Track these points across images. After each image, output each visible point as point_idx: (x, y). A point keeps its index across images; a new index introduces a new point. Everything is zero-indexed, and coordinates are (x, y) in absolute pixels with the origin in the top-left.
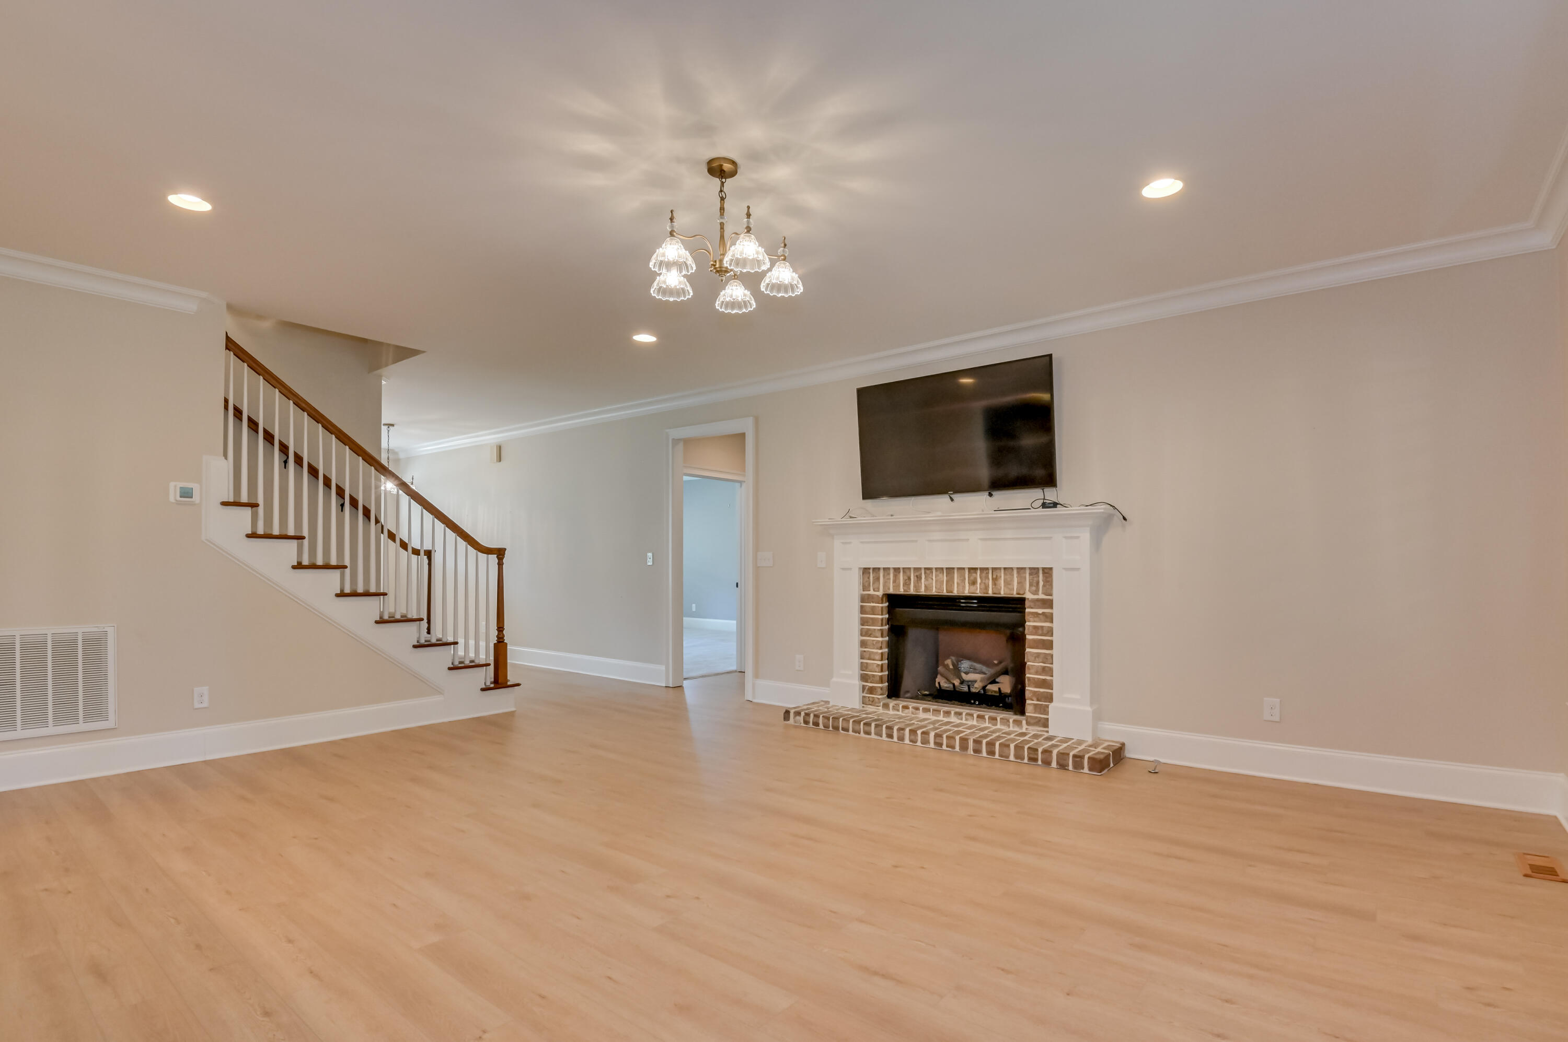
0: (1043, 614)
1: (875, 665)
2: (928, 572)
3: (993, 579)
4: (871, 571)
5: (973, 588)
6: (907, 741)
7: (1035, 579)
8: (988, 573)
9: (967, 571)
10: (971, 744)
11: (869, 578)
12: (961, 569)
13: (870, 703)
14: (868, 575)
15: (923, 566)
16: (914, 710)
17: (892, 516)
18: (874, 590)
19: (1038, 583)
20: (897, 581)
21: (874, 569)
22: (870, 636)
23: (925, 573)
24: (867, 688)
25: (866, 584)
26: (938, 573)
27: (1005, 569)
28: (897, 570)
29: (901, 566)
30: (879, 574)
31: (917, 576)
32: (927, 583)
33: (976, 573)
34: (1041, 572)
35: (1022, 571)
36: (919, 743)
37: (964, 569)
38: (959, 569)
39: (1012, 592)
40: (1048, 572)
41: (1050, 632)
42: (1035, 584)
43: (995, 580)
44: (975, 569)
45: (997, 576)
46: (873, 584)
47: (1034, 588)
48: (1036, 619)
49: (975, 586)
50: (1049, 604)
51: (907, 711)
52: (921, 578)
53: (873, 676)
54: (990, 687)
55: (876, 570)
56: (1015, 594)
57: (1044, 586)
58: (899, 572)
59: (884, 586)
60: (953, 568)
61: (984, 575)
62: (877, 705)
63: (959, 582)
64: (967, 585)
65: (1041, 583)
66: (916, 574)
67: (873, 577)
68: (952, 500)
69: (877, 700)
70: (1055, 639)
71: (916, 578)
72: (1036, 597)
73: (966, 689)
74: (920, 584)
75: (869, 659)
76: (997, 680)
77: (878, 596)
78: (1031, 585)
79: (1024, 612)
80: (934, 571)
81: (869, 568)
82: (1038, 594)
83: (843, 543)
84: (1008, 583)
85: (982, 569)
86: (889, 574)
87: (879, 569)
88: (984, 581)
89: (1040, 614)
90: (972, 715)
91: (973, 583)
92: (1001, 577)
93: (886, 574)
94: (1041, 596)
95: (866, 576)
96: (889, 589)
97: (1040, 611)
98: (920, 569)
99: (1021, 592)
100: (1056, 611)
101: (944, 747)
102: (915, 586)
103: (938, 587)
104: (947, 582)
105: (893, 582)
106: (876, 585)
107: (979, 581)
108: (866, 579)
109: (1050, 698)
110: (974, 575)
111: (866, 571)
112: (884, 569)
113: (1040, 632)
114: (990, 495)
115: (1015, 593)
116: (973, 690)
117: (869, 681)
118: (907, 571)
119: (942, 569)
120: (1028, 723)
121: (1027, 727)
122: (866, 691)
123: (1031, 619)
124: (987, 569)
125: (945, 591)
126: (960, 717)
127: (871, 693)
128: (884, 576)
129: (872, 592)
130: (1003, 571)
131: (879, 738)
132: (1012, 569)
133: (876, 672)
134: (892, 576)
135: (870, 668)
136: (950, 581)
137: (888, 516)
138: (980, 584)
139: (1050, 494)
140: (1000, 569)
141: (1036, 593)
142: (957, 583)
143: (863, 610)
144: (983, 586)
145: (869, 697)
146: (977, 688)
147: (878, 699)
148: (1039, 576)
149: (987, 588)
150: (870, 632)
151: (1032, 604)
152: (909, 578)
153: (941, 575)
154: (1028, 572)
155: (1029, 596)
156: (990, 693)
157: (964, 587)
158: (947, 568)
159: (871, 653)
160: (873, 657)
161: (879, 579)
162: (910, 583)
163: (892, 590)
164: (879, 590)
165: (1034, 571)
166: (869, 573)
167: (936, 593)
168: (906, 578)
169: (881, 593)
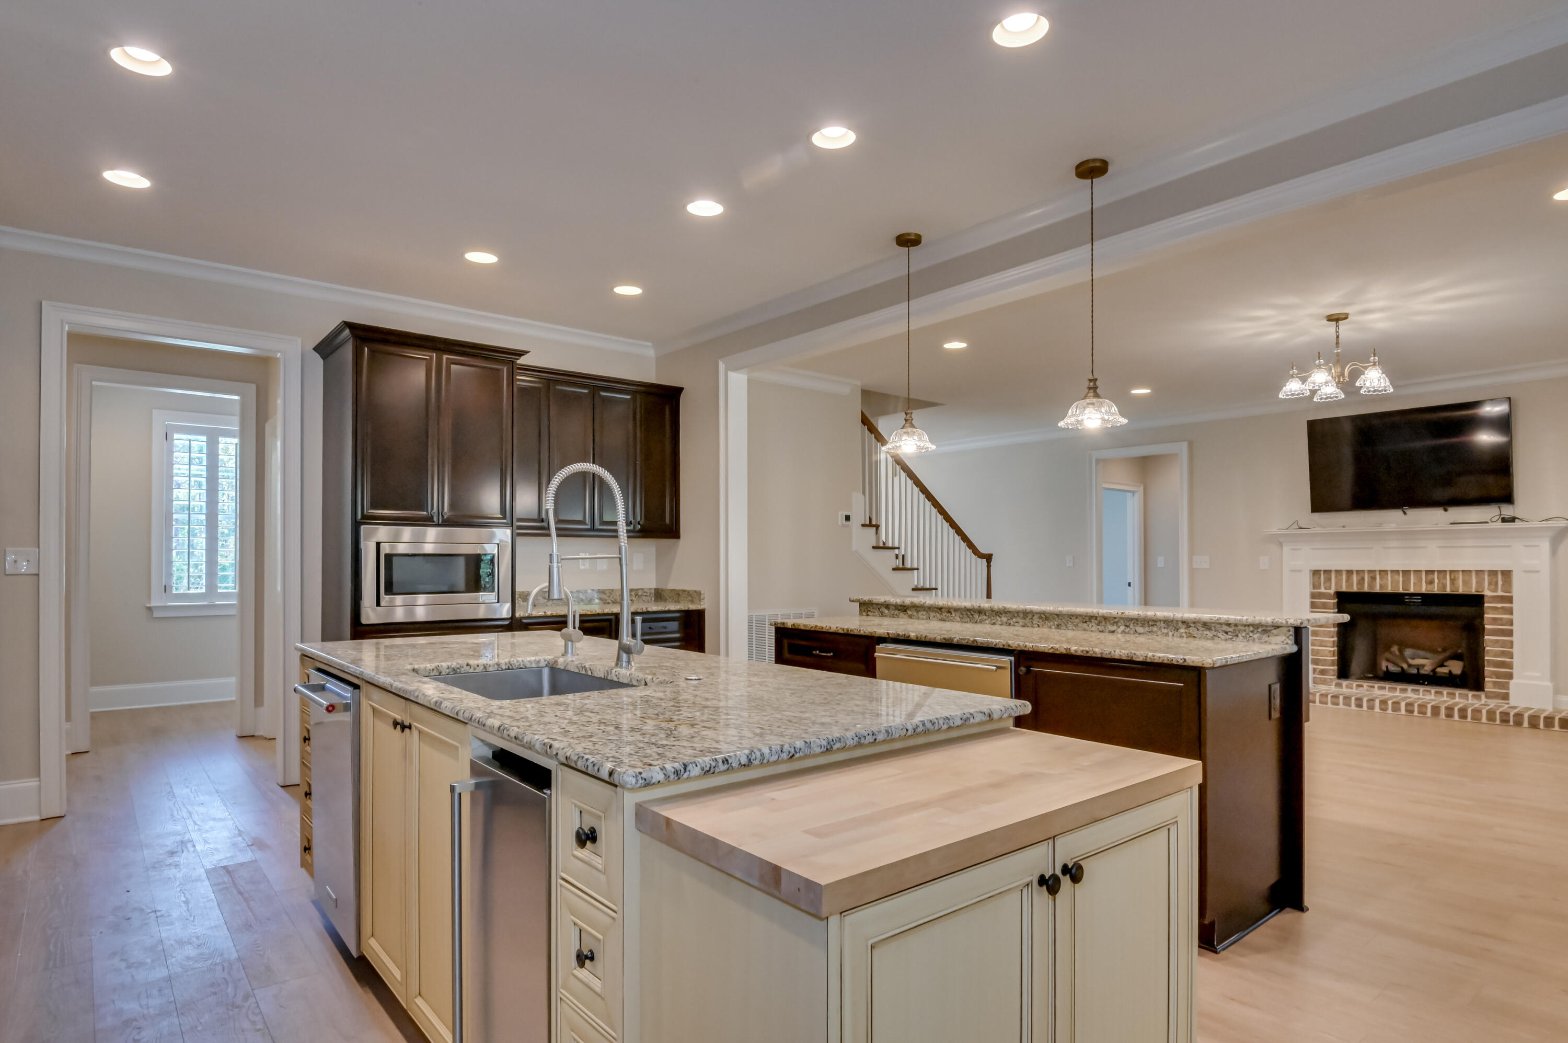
0: (1502, 608)
1: (1327, 652)
2: (1383, 573)
3: (1451, 579)
4: (1322, 573)
5: (1430, 587)
6: (1377, 709)
7: (1494, 579)
8: (1445, 575)
9: (1423, 573)
10: (1443, 711)
11: (1320, 578)
12: (1418, 572)
13: (1323, 683)
15: (1378, 568)
16: (1369, 688)
17: (1344, 527)
18: (1325, 589)
19: (1497, 583)
20: (1350, 581)
21: (1325, 571)
23: (1380, 574)
24: (1318, 670)
25: (1317, 584)
26: (1394, 574)
27: (1463, 571)
28: (1349, 572)
29: (1354, 568)
30: (1331, 575)
31: (1371, 577)
32: (1381, 583)
33: (1434, 575)
34: (1500, 574)
35: (1481, 573)
36: (1390, 711)
37: (1420, 571)
38: (1415, 571)
39: (1470, 590)
40: (1507, 574)
41: (1511, 623)
42: (1494, 584)
43: (1453, 581)
44: (1432, 572)
45: (1455, 577)
46: (1324, 583)
47: (1493, 587)
48: (1495, 612)
49: (1433, 585)
50: (1510, 600)
51: (1361, 688)
52: (1375, 579)
53: (1326, 660)
54: (1439, 670)
55: (1327, 572)
56: (1473, 591)
57: (1503, 585)
58: (1353, 574)
59: (1336, 585)
60: (1410, 571)
61: (1441, 576)
63: (1416, 582)
64: (1424, 584)
65: (1500, 583)
66: (1370, 575)
67: (1325, 578)
68: (1405, 513)
69: (1328, 680)
70: (1515, 628)
71: (1370, 579)
72: (1495, 594)
73: (1414, 671)
74: (1374, 584)
76: (1445, 664)
77: (1328, 593)
78: (1490, 584)
79: (1483, 607)
80: (1389, 573)
81: (1320, 571)
82: (1497, 592)
83: (1292, 549)
84: (1465, 583)
85: (1439, 572)
86: (1341, 575)
87: (1331, 571)
88: (1441, 581)
89: (1499, 608)
90: (1430, 691)
91: (1431, 582)
92: (1459, 578)
93: (1338, 575)
94: (1500, 593)
95: (1317, 576)
96: (1342, 588)
97: (1499, 605)
98: (1375, 571)
99: (1480, 590)
100: (1515, 606)
101: (1416, 713)
102: (1369, 585)
103: (1394, 586)
104: (1403, 582)
105: (1346, 582)
106: (1328, 584)
107: (1436, 581)
108: (1316, 579)
109: (1510, 676)
110: (1431, 576)
111: (1316, 573)
112: (1336, 571)
113: (1499, 622)
114: (1446, 510)
116: (1422, 672)
117: (1320, 664)
118: (1361, 573)
119: (1398, 571)
120: (1487, 697)
121: (1487, 700)
122: (1317, 672)
123: (1491, 612)
124: (1445, 571)
125: (1401, 589)
126: (1417, 693)
127: (1324, 675)
128: (1336, 577)
129: (1323, 590)
130: (1460, 573)
131: (1348, 708)
132: (1470, 571)
133: (1327, 657)
134: (1344, 577)
136: (1406, 582)
137: (1340, 527)
138: (1438, 583)
139: (1507, 510)
140: (1458, 571)
141: (1496, 590)
142: (1414, 583)
143: (1314, 605)
144: (1441, 585)
145: (1320, 678)
146: (1427, 670)
147: (1330, 679)
148: (1497, 578)
149: (1444, 586)
151: (1491, 600)
152: (1363, 579)
153: (1396, 577)
154: (1486, 573)
155: (1487, 593)
156: (1439, 675)
157: (1421, 586)
158: (1402, 571)
159: (1322, 641)
160: (1324, 644)
161: (1330, 579)
162: (1364, 583)
163: (1344, 589)
164: (1330, 588)
165: (1493, 573)
166: (1320, 575)
167: (1391, 590)
168: (1359, 578)
169: (1332, 591)
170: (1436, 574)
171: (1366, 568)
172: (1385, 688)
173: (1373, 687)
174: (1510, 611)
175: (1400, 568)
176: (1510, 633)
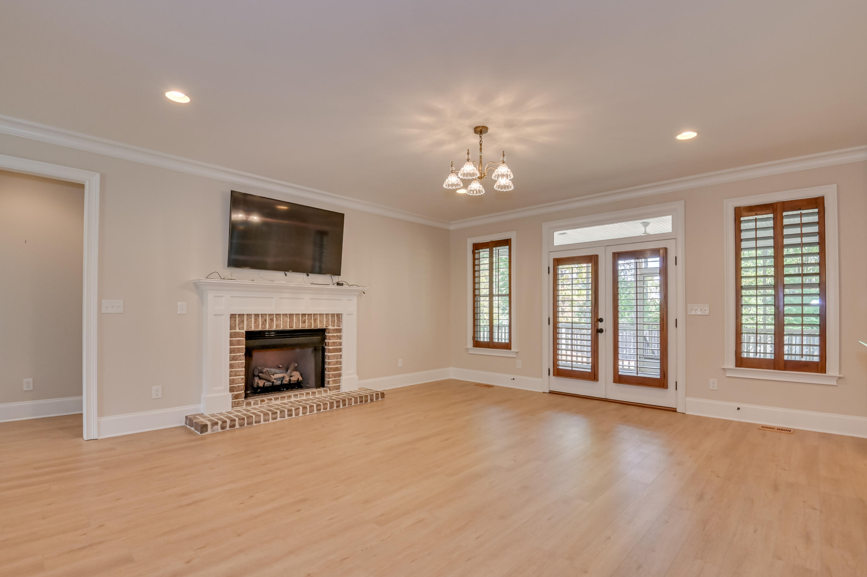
0: (337, 336)
1: (240, 379)
2: (278, 316)
3: (314, 319)
4: (237, 316)
5: (304, 325)
7: (333, 319)
8: (311, 317)
9: (300, 316)
11: (235, 321)
12: (297, 315)
13: (236, 405)
14: (235, 319)
15: (275, 313)
16: (268, 401)
18: (240, 329)
19: (334, 321)
20: (257, 322)
21: (240, 315)
22: (236, 360)
23: (276, 317)
24: (234, 396)
25: (233, 325)
26: (284, 317)
28: (257, 316)
29: (260, 313)
30: (244, 318)
31: (271, 319)
32: (277, 323)
34: (336, 316)
35: (328, 315)
37: (299, 314)
38: (296, 314)
39: (323, 326)
40: (339, 316)
41: (340, 344)
42: (333, 322)
43: (315, 320)
44: (305, 314)
45: (316, 318)
46: (239, 325)
47: (333, 324)
48: (334, 338)
49: (305, 324)
50: (339, 331)
51: (264, 403)
52: (273, 320)
53: (239, 386)
56: (324, 328)
57: (337, 322)
58: (259, 317)
59: (247, 326)
60: (293, 314)
61: (309, 317)
62: (241, 405)
64: (301, 323)
65: (336, 321)
66: (270, 318)
67: (239, 321)
68: (286, 275)
69: (241, 402)
70: (343, 347)
71: (270, 320)
72: (334, 328)
74: (273, 324)
75: (235, 376)
76: (292, 375)
77: (243, 333)
78: (332, 322)
79: (326, 336)
80: (282, 316)
81: (236, 315)
82: (335, 327)
83: (215, 296)
84: (321, 322)
85: (308, 315)
86: (251, 318)
87: (243, 315)
88: (310, 321)
89: (335, 336)
91: (304, 322)
92: (318, 318)
93: (249, 318)
94: (336, 327)
95: (233, 319)
96: (251, 328)
97: (335, 334)
98: (273, 314)
99: (327, 326)
100: (343, 334)
102: (269, 325)
103: (284, 325)
104: (290, 322)
105: (254, 323)
106: (241, 326)
107: (307, 321)
108: (233, 321)
109: (340, 375)
110: (304, 318)
111: (233, 316)
112: (247, 315)
113: (335, 344)
114: (308, 275)
115: (325, 326)
117: (235, 391)
118: (264, 316)
119: (287, 314)
120: (330, 390)
121: (330, 392)
122: (234, 398)
123: (332, 339)
124: (311, 314)
125: (288, 327)
126: (296, 397)
127: (237, 399)
128: (247, 319)
129: (237, 330)
130: (319, 315)
132: (323, 314)
133: (241, 383)
134: (253, 319)
135: (236, 382)
136: (291, 321)
138: (308, 323)
139: (336, 279)
140: (318, 314)
141: (333, 326)
142: (296, 323)
143: (231, 343)
144: (309, 324)
145: (235, 402)
146: (286, 380)
147: (242, 400)
148: (335, 318)
149: (311, 325)
150: (236, 358)
151: (332, 332)
152: (266, 320)
153: (286, 318)
154: (330, 316)
155: (330, 327)
157: (299, 325)
158: (289, 314)
159: (236, 372)
160: (238, 374)
161: (243, 321)
162: (266, 324)
163: (253, 329)
164: (243, 329)
165: (333, 315)
166: (236, 318)
167: (283, 328)
168: (263, 320)
169: (244, 331)
170: (307, 316)
171: (267, 313)
172: (278, 398)
173: (271, 399)
174: (340, 337)
175: (288, 313)
176: (340, 350)
